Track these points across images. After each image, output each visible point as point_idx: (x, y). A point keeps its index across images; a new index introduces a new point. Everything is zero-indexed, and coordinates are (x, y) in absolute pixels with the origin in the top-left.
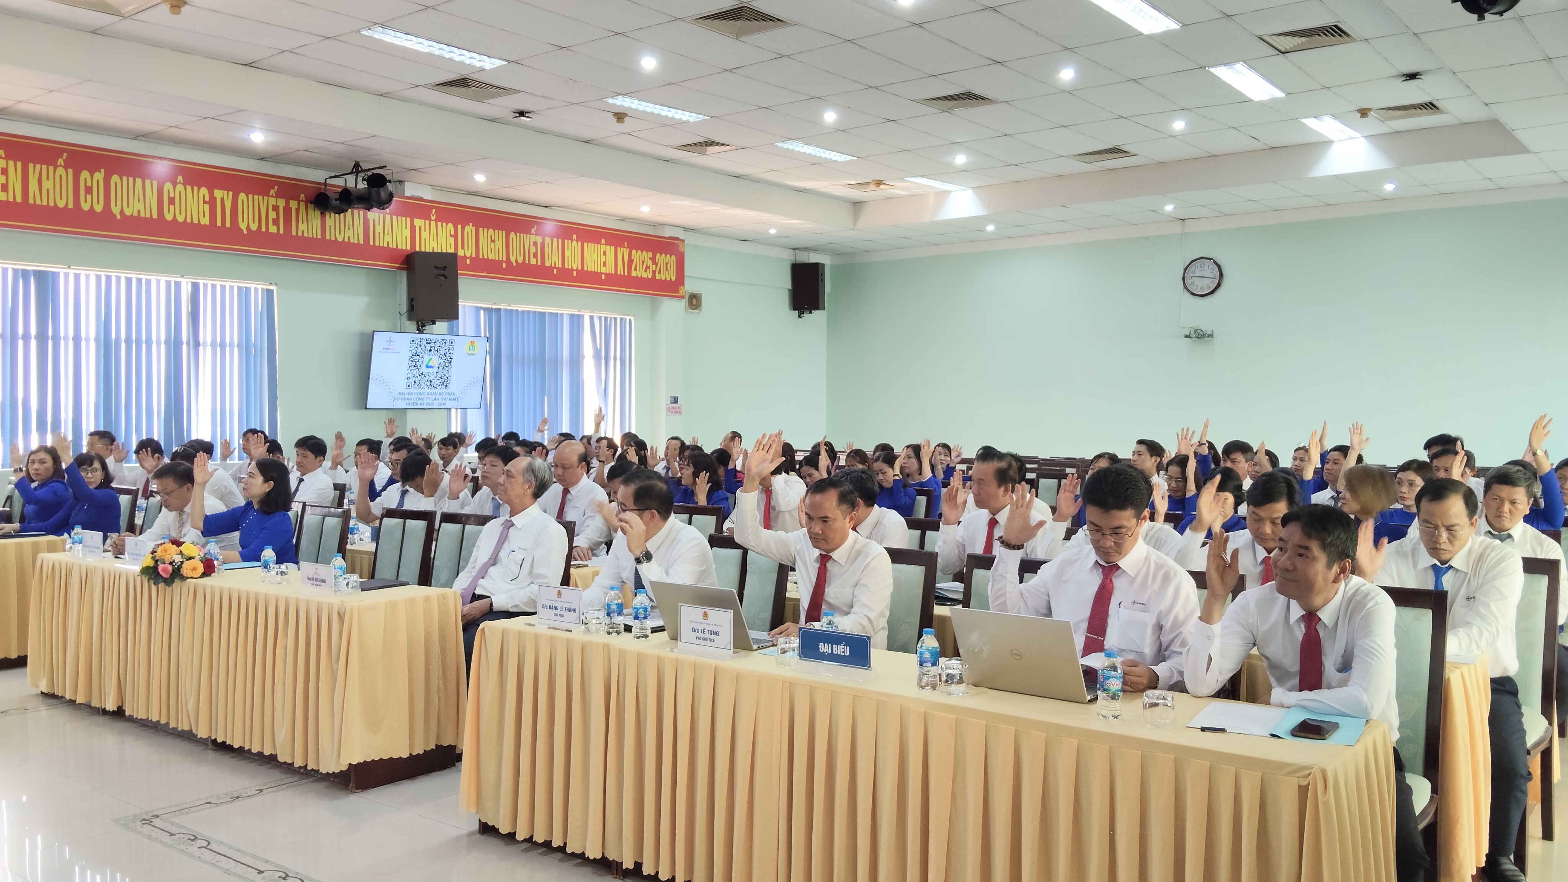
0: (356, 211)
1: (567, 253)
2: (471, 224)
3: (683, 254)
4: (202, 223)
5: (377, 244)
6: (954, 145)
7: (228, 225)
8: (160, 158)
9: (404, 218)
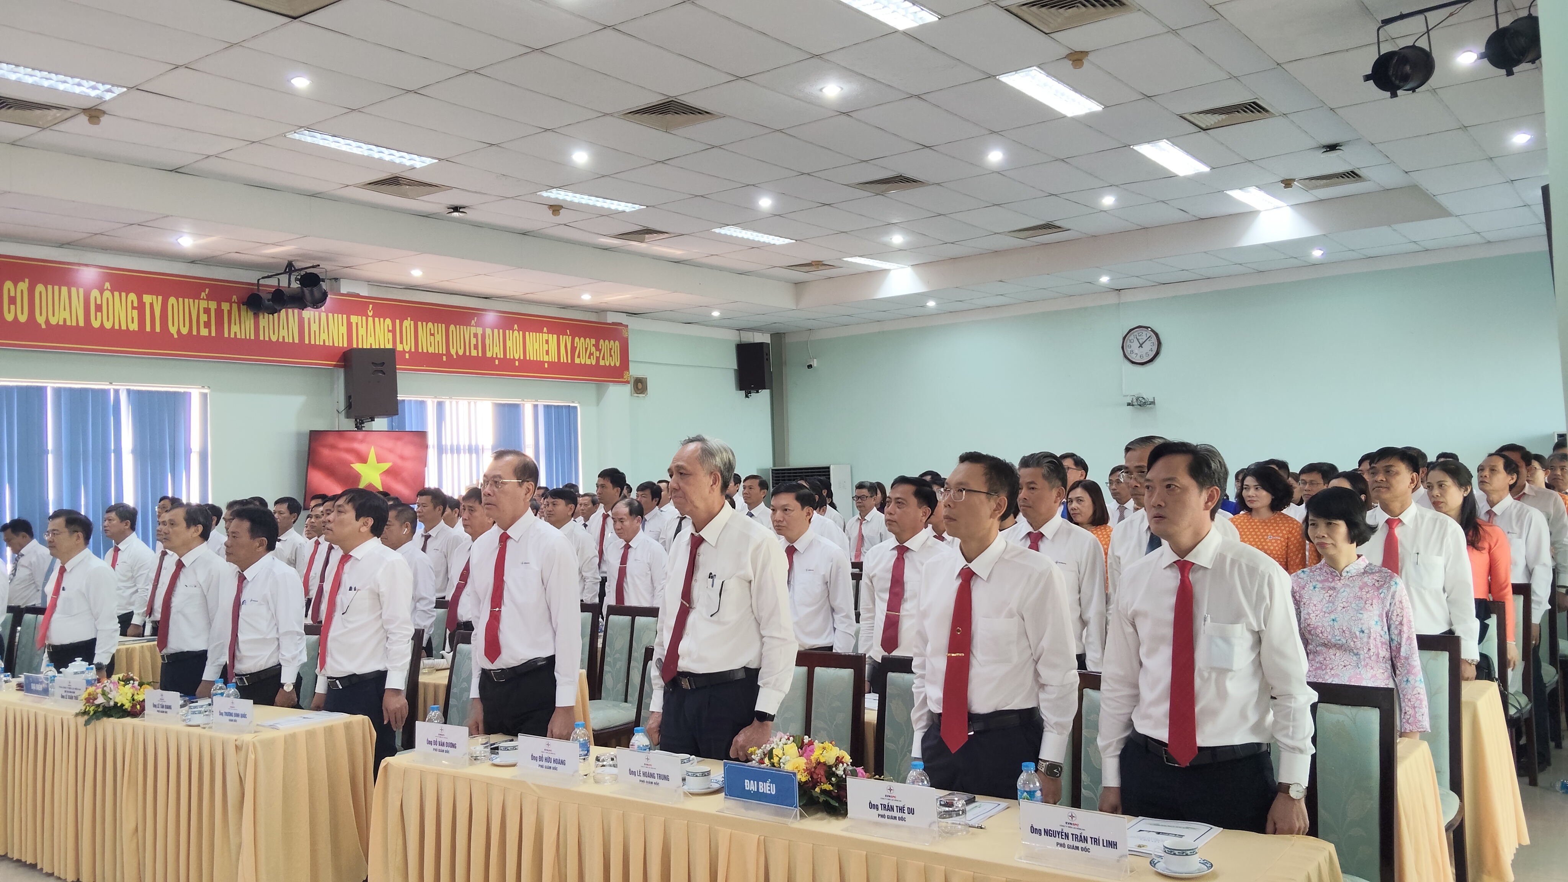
0: (290, 311)
1: (509, 344)
2: (409, 318)
3: (627, 339)
4: (131, 329)
5: (313, 342)
6: (889, 226)
7: (158, 329)
8: (86, 265)
9: (340, 316)
